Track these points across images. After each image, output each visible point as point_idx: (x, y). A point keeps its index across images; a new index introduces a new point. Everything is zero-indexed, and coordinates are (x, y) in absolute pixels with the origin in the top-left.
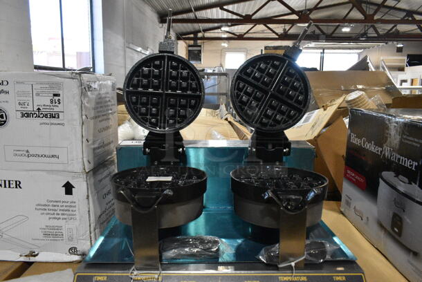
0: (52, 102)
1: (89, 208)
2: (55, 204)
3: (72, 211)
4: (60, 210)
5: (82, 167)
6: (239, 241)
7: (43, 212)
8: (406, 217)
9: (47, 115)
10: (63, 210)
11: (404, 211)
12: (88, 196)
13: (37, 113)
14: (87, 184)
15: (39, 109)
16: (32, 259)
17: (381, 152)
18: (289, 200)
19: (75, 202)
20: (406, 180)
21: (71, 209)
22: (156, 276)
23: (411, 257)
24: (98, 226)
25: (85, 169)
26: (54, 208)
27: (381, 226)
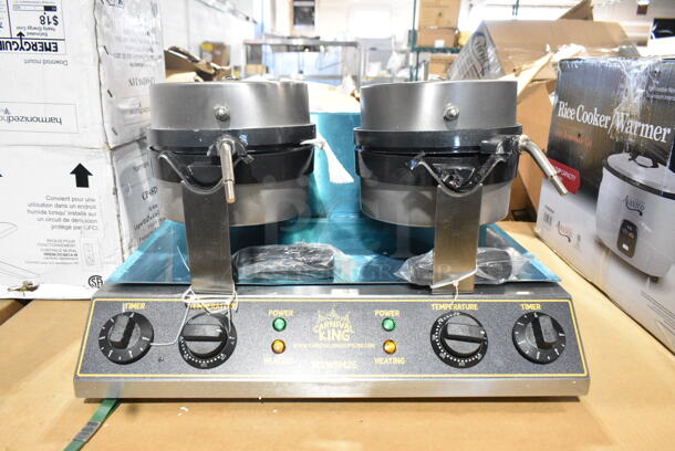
0: (43, 22)
1: (118, 211)
2: (60, 202)
3: (90, 214)
4: (69, 213)
5: (102, 140)
6: (369, 258)
7: (40, 216)
8: (643, 224)
9: (35, 45)
10: (74, 214)
11: (641, 214)
12: (116, 190)
13: (18, 41)
14: (113, 169)
15: (21, 34)
16: (28, 295)
17: (610, 123)
18: (452, 172)
19: (93, 200)
20: (649, 162)
21: (87, 211)
22: (228, 302)
23: (647, 287)
24: (135, 242)
25: (108, 143)
26: (58, 210)
27: (601, 245)
